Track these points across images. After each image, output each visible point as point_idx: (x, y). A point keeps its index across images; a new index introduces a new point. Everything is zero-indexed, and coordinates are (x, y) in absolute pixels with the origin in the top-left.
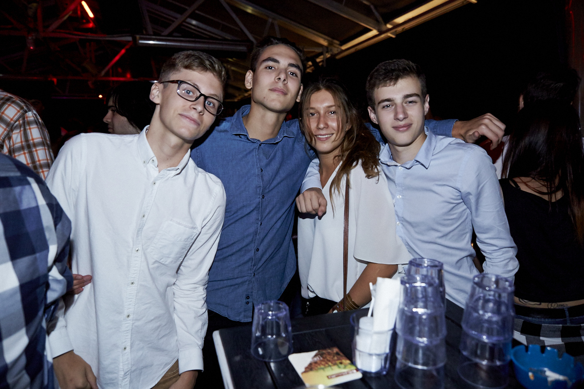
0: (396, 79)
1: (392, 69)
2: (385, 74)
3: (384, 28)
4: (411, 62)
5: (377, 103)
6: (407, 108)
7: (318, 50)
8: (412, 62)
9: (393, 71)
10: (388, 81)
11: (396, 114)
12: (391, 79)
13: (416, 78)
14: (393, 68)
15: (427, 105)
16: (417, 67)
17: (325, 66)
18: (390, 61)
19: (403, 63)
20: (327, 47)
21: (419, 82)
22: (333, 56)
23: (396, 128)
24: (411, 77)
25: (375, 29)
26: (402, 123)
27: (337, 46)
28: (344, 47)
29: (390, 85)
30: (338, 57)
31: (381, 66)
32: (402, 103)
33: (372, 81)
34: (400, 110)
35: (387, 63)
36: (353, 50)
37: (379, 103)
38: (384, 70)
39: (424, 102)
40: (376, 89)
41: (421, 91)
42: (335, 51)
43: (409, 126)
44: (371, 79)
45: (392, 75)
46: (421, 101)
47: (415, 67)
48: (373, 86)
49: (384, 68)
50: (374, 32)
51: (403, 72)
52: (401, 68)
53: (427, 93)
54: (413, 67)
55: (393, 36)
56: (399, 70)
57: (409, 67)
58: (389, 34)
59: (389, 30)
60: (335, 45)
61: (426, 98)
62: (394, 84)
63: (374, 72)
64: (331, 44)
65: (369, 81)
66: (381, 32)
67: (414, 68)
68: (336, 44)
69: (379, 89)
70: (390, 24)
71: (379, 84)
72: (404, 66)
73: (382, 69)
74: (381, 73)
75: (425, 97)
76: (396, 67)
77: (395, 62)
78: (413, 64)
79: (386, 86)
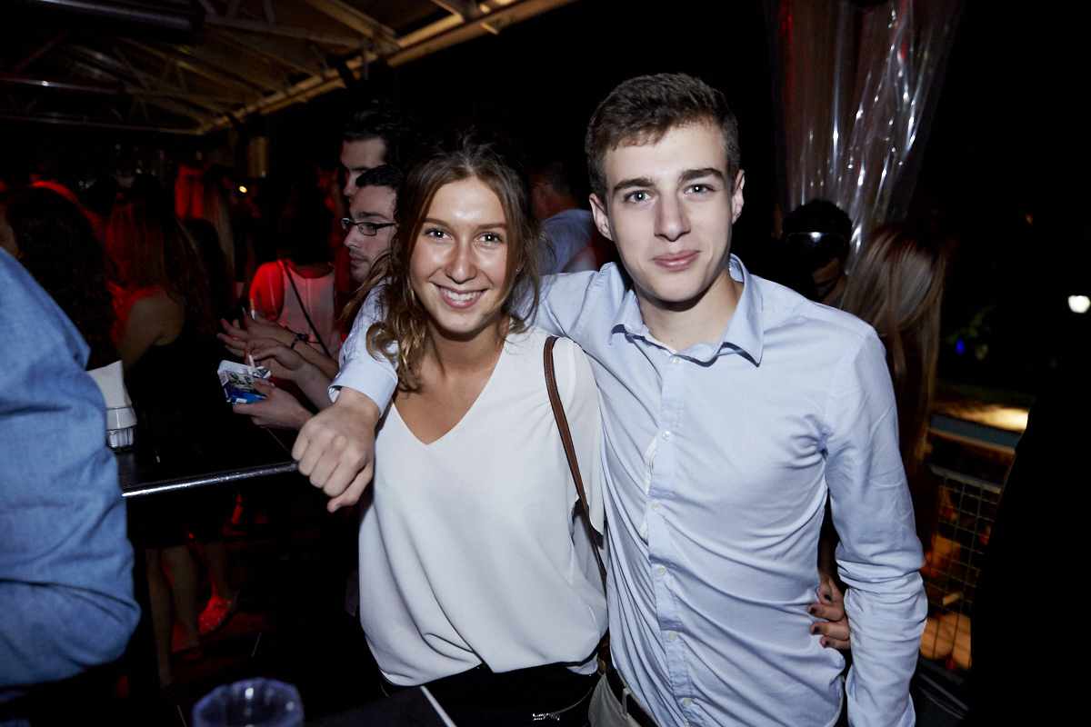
0: (664, 125)
1: (651, 100)
2: (634, 111)
3: (474, 12)
4: (702, 83)
5: (611, 187)
6: (688, 205)
7: (353, 44)
8: (706, 82)
9: (655, 103)
10: (641, 132)
11: (659, 219)
12: (648, 127)
13: (715, 128)
14: (655, 96)
15: (739, 199)
16: (718, 97)
17: (366, 78)
18: (649, 77)
19: (682, 83)
20: (370, 40)
21: (720, 136)
22: (383, 59)
23: (660, 261)
24: (702, 123)
25: (458, 11)
26: (675, 247)
27: (392, 39)
28: (403, 43)
29: (646, 143)
30: (392, 62)
31: (624, 91)
32: (677, 190)
33: (601, 130)
34: (670, 211)
35: (639, 81)
36: (420, 50)
37: (617, 188)
38: (633, 100)
39: (732, 192)
40: (609, 151)
41: (725, 161)
42: (387, 48)
43: (692, 256)
44: (598, 123)
45: (653, 116)
46: (725, 188)
47: (712, 96)
48: (605, 142)
49: (630, 94)
50: (456, 19)
51: (681, 109)
52: (675, 97)
53: (741, 167)
54: (707, 96)
55: (493, 31)
56: (671, 104)
57: (696, 96)
58: (485, 26)
59: (483, 16)
60: (387, 37)
61: (737, 181)
62: (656, 140)
63: (605, 105)
64: (378, 33)
65: (593, 127)
66: (469, 20)
67: (709, 100)
68: (388, 33)
69: (618, 150)
70: (487, 5)
71: (618, 139)
72: (684, 93)
73: (626, 97)
74: (623, 109)
75: (734, 178)
76: (663, 94)
77: (661, 79)
78: (708, 89)
79: (635, 144)
